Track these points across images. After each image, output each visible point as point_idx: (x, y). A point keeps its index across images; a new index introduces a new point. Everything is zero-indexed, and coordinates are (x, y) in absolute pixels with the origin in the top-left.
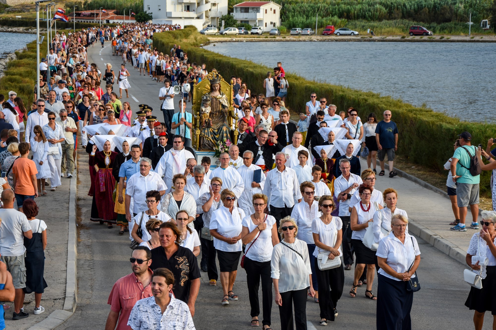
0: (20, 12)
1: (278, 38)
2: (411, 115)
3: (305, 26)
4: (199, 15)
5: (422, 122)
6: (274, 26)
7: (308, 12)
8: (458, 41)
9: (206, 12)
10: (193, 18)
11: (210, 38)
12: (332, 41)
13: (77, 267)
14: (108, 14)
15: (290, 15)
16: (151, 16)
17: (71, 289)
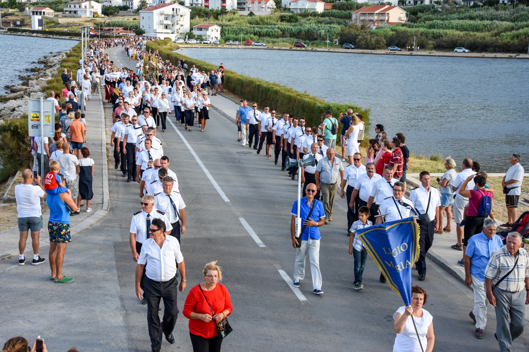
0: (66, 27)
1: (219, 46)
2: (298, 97)
3: (236, 40)
4: (173, 31)
5: (305, 102)
6: (217, 39)
7: (237, 31)
8: (321, 51)
9: (177, 30)
10: (169, 33)
11: (180, 46)
12: (250, 49)
13: (109, 185)
14: (118, 30)
15: (227, 32)
16: (145, 32)
17: (106, 197)
